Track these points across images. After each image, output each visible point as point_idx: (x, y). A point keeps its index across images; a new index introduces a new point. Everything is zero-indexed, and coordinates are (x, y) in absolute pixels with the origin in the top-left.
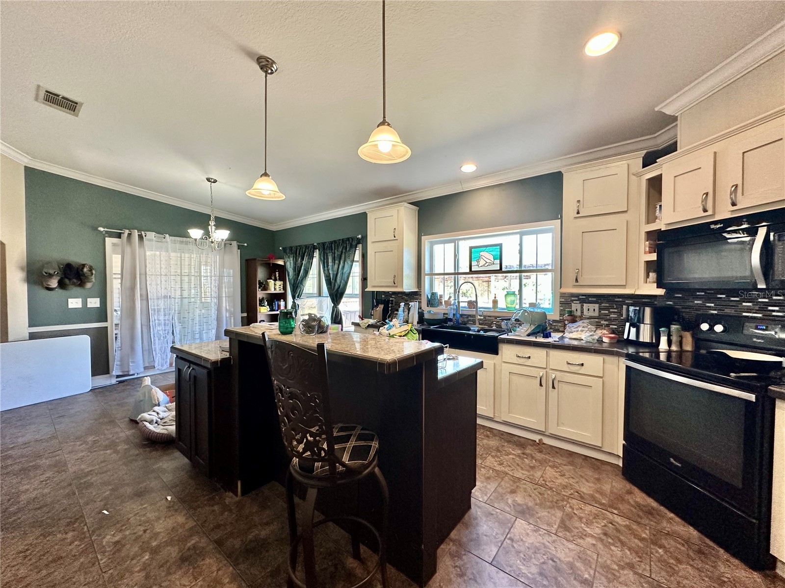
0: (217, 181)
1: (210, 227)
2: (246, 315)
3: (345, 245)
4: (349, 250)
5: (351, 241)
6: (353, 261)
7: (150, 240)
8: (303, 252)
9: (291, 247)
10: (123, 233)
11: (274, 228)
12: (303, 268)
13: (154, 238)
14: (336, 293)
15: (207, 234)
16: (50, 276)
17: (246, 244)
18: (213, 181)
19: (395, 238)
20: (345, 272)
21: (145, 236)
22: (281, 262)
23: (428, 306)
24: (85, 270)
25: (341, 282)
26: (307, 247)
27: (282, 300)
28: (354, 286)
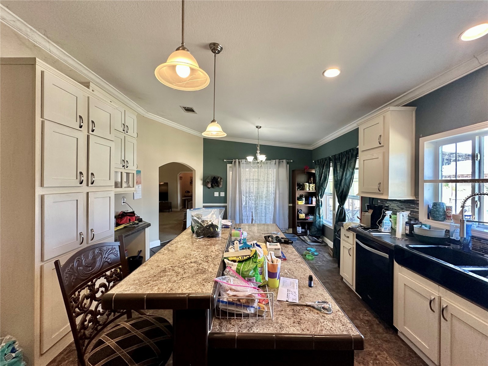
0: (261, 127)
1: (257, 154)
2: (292, 205)
3: (348, 156)
4: (351, 159)
5: (352, 151)
6: (354, 168)
7: (243, 163)
8: (324, 164)
9: (318, 160)
10: (233, 161)
11: (311, 148)
12: (323, 175)
13: (245, 162)
14: (340, 195)
15: (256, 158)
16: (208, 182)
17: (292, 161)
18: (259, 127)
19: (381, 145)
20: (347, 178)
21: (241, 162)
22: (313, 171)
23: (429, 218)
24: (219, 179)
25: (344, 186)
26: (326, 159)
27: (314, 197)
28: (355, 189)
